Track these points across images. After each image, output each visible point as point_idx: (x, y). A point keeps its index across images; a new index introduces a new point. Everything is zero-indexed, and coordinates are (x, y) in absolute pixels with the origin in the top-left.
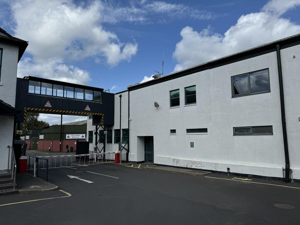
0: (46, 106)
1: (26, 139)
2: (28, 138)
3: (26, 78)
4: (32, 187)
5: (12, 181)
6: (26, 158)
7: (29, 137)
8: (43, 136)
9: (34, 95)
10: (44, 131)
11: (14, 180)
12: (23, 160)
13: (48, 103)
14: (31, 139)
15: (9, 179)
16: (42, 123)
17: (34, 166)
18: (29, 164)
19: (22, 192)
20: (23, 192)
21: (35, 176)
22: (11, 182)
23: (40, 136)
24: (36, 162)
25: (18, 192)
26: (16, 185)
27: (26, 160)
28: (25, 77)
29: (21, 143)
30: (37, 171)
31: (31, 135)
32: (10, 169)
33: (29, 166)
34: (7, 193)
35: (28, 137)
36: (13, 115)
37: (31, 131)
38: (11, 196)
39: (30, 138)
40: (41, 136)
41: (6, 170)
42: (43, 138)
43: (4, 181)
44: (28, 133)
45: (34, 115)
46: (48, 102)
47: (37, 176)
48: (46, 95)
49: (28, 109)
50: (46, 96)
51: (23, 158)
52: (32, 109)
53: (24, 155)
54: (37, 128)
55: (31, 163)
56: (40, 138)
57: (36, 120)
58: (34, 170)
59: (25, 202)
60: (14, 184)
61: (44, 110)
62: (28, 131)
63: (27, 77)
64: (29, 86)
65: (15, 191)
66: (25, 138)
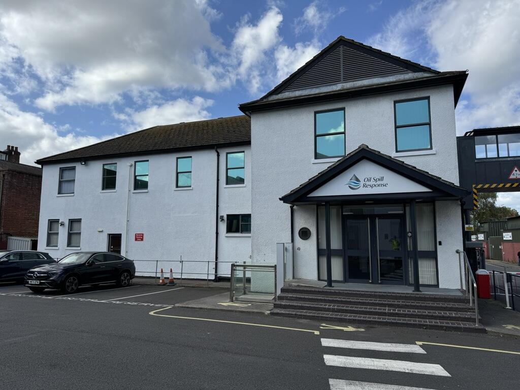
0: (512, 177)
1: (479, 239)
2: (483, 239)
3: (470, 134)
4: (510, 327)
5: (472, 311)
6: (488, 272)
7: (484, 236)
8: (510, 234)
9: (486, 162)
10: (510, 225)
11: (475, 309)
12: (482, 275)
13: (516, 171)
14: (487, 240)
15: (466, 306)
16: (504, 210)
17: (504, 288)
18: (493, 284)
19: (493, 332)
20: (495, 332)
21: (508, 307)
22: (469, 310)
23: (504, 234)
24: (508, 282)
25: (485, 331)
26: (480, 317)
27: (487, 277)
28: (467, 133)
29: (474, 247)
30: (512, 298)
31: (487, 232)
32: (464, 288)
33: (495, 287)
34: (466, 328)
35: (481, 237)
36: (457, 200)
37: (486, 226)
38: (474, 334)
39: (487, 237)
40: (506, 234)
41: (459, 290)
42: (511, 239)
43: (459, 307)
44: (482, 229)
45: (488, 197)
46: (516, 169)
47: (514, 309)
48: (509, 157)
49: (479, 186)
50: (509, 159)
51: (480, 272)
52: (487, 186)
53: (484, 268)
54: (496, 220)
55: (498, 283)
56: (504, 239)
57: (492, 205)
58: (505, 296)
59: (501, 351)
60: (476, 316)
61: (508, 185)
62: (481, 226)
63: (471, 132)
64: (476, 146)
65: (480, 327)
66: (477, 238)
